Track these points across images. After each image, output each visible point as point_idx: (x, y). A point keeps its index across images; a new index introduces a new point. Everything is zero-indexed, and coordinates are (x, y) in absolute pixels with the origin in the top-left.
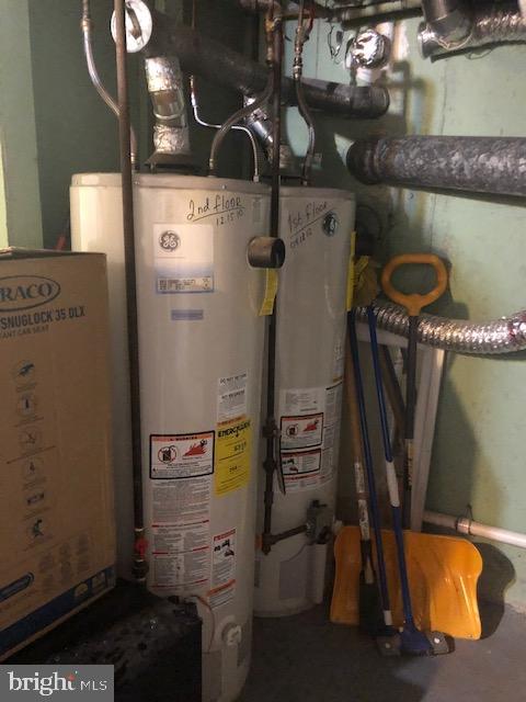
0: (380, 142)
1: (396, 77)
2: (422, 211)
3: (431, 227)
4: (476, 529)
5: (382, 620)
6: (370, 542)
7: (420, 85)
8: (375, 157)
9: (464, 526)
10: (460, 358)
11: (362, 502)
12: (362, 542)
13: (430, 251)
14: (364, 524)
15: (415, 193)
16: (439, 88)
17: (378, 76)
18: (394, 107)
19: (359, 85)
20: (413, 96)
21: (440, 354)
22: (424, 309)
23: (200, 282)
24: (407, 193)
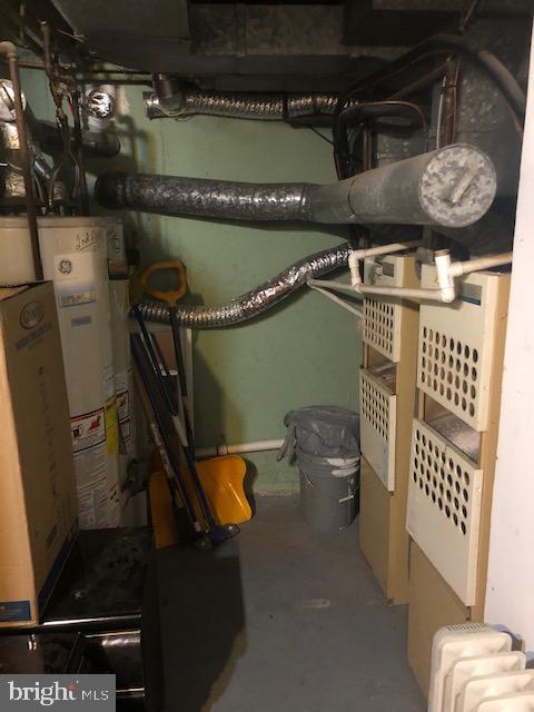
0: (129, 178)
1: (123, 127)
2: (158, 229)
3: (167, 240)
4: (232, 449)
5: (194, 530)
6: (174, 479)
7: (144, 135)
8: (128, 190)
9: (223, 450)
10: (202, 334)
11: (162, 452)
12: (169, 481)
13: (169, 258)
14: (167, 467)
15: (151, 215)
16: (158, 139)
17: (108, 125)
18: (125, 150)
19: (91, 130)
20: (139, 143)
21: (189, 332)
22: (177, 302)
23: (87, 295)
24: (144, 215)
